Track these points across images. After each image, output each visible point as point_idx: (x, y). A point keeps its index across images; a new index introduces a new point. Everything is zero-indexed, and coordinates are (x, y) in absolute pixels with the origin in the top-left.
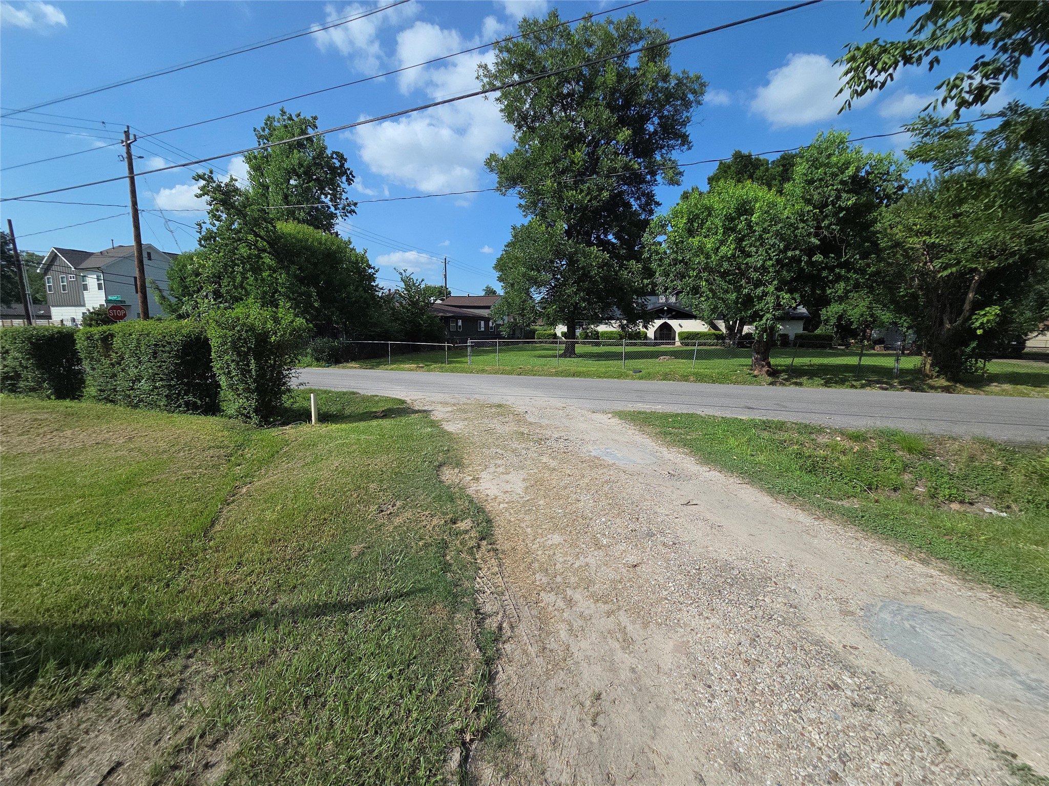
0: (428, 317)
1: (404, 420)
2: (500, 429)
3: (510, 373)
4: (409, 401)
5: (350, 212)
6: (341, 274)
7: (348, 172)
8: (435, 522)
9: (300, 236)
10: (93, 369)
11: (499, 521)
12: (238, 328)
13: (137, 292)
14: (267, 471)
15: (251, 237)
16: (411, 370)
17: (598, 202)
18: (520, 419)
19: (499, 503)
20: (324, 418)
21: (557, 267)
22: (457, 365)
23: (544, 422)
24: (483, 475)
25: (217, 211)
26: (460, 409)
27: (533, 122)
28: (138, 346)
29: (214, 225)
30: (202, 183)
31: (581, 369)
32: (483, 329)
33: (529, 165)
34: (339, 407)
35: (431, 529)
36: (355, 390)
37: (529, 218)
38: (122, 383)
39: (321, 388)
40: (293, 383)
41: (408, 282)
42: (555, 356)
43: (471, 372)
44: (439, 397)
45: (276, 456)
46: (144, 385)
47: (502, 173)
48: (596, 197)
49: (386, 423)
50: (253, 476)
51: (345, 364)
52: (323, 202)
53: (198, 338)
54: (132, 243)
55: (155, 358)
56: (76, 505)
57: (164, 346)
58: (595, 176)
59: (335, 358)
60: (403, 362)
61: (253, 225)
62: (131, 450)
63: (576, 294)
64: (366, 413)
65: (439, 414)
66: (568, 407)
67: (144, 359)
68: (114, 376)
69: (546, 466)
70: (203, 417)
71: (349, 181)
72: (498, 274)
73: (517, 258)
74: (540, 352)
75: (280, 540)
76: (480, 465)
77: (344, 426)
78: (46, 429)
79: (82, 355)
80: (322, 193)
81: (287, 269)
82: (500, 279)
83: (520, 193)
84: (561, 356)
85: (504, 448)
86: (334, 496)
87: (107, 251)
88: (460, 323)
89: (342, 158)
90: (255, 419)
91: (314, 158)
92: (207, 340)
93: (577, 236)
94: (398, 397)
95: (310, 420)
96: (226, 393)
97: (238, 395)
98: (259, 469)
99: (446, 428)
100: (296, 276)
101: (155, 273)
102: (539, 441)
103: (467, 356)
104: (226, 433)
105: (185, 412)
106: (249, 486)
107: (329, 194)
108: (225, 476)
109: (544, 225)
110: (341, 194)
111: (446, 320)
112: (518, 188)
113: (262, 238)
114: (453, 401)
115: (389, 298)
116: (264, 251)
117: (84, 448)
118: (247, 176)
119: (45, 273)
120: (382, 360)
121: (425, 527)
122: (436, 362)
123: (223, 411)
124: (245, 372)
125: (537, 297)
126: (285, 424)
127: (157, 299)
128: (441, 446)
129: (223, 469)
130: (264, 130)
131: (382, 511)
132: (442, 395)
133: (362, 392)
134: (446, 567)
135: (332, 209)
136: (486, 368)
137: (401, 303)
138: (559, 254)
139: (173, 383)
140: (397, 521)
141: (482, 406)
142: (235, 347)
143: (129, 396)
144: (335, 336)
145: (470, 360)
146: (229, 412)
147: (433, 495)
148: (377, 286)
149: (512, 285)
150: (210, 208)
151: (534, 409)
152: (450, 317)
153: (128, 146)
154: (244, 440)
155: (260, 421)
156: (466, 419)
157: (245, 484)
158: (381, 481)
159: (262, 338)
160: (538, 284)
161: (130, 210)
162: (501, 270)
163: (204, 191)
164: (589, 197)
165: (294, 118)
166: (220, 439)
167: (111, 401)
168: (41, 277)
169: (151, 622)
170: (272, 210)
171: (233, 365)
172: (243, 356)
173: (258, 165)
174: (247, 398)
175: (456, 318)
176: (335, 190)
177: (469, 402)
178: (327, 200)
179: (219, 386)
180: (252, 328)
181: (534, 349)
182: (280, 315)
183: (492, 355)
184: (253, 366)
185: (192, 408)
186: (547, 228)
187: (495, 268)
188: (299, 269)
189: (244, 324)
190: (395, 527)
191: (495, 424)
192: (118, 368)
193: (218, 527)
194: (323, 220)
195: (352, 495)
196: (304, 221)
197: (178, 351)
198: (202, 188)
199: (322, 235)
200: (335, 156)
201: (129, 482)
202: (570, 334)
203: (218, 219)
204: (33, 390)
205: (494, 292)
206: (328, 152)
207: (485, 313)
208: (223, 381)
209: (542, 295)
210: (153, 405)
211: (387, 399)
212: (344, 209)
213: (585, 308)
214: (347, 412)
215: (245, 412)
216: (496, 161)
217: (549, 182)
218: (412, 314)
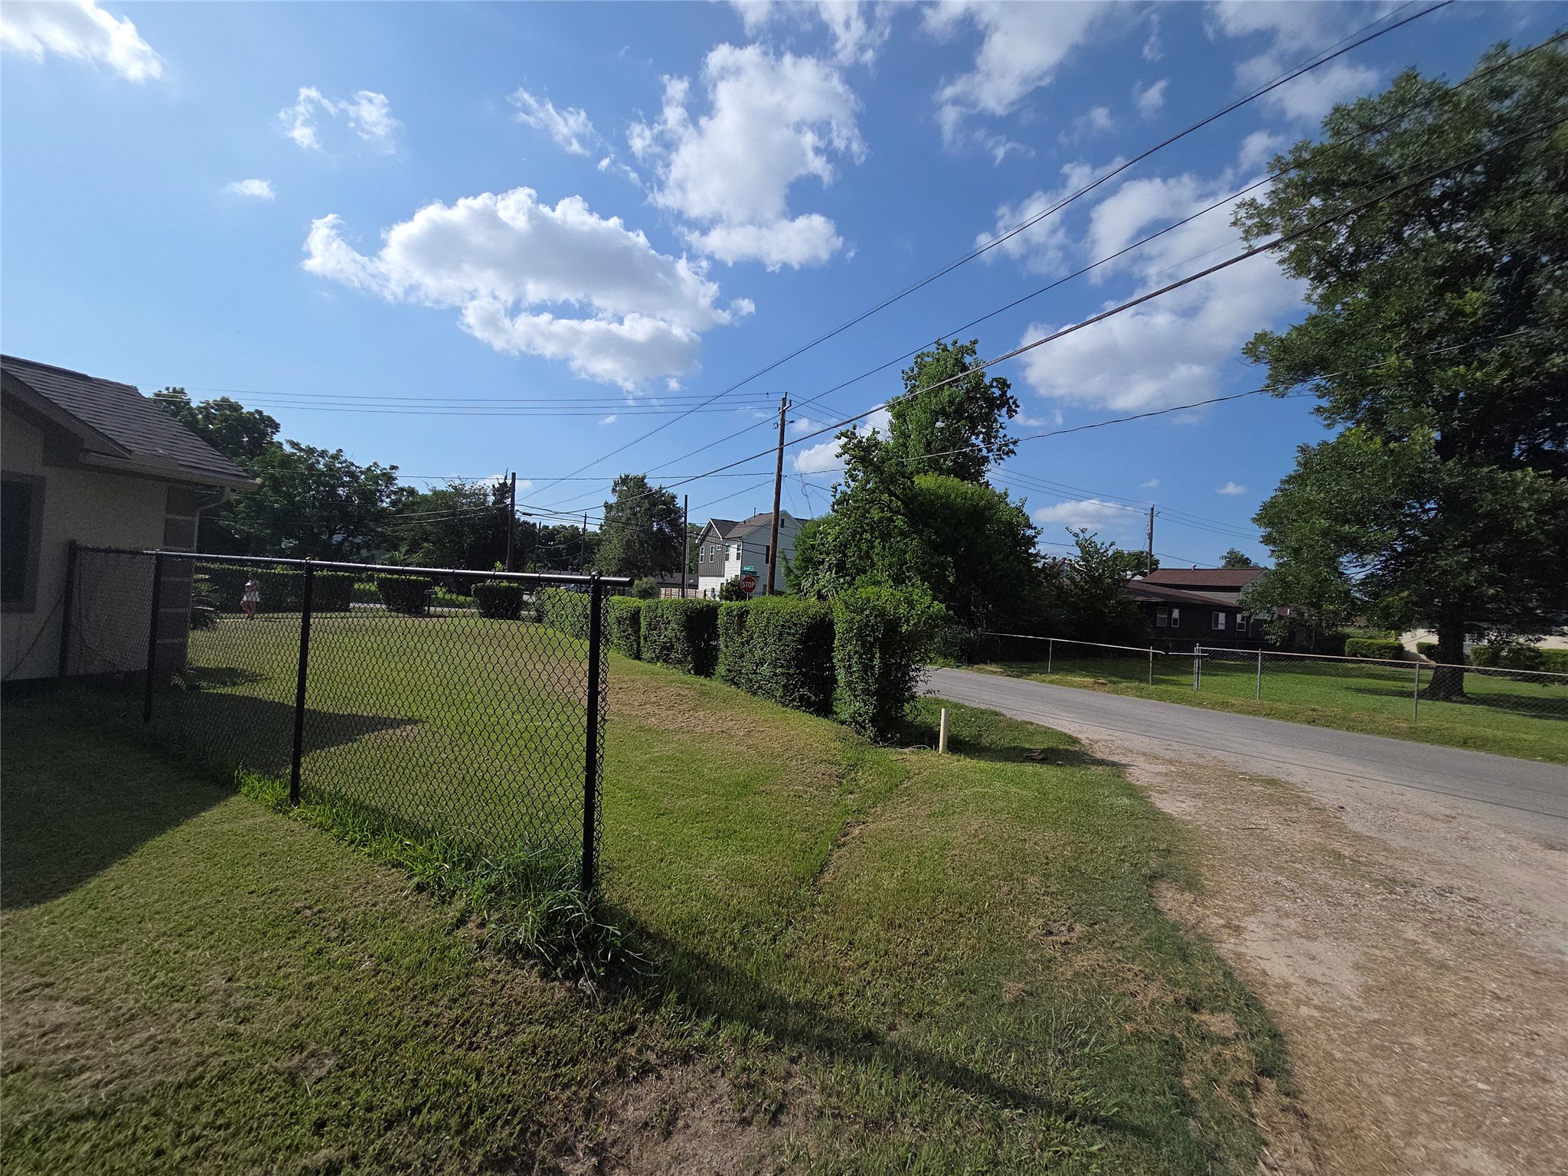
0: (1117, 602)
1: (1078, 773)
2: (1279, 832)
3: (1289, 716)
4: (1085, 741)
5: (1007, 454)
6: (989, 537)
7: (1011, 401)
8: (1154, 992)
9: (941, 491)
10: (727, 647)
11: (1300, 1043)
12: (868, 612)
13: (767, 562)
14: (884, 811)
15: (885, 497)
16: (1085, 687)
17: (1534, 379)
18: (1326, 819)
19: (1298, 1003)
20: (956, 745)
21: (1411, 515)
22: (1171, 688)
23: (1397, 841)
24: (1250, 923)
25: (855, 470)
26: (1183, 774)
27: (1351, 263)
28: (767, 626)
29: (849, 486)
30: (844, 440)
31: (1488, 732)
32: (1221, 627)
33: (1337, 337)
34: (974, 731)
35: (1146, 1004)
36: (998, 709)
37: (1340, 428)
38: (747, 666)
39: (951, 699)
40: (920, 689)
41: (1088, 550)
42: (1410, 695)
43: (1200, 704)
44: (1139, 742)
45: (895, 791)
46: (765, 670)
47: (1278, 360)
48: (1528, 371)
49: (1048, 772)
50: (867, 814)
51: (981, 666)
52: (973, 445)
53: (822, 621)
54: (772, 510)
55: (780, 640)
56: (701, 802)
57: (790, 628)
58: (1522, 329)
59: (970, 655)
60: (1071, 671)
61: (887, 482)
62: (749, 747)
63: (1467, 568)
64: (1015, 748)
65: (1141, 773)
66: (1461, 818)
67: (770, 640)
68: (742, 656)
69: (1415, 951)
70: (814, 717)
71: (1011, 413)
72: (1262, 531)
73: (1309, 502)
74: (1362, 680)
75: (900, 926)
76: (1239, 899)
77: (982, 764)
78: (685, 706)
79: (721, 631)
80: (973, 433)
81: (920, 533)
82: (1267, 540)
83: (1318, 387)
84: (1422, 695)
85: (1295, 876)
86: (973, 879)
87: (749, 520)
88: (1176, 614)
89: (1004, 384)
90: (870, 732)
91: (968, 391)
92: (831, 624)
93: (1472, 451)
94: (1065, 731)
95: (937, 746)
96: (841, 692)
97: (856, 696)
98: (874, 805)
99: (1159, 804)
100: (930, 543)
101: (787, 541)
102: (1390, 883)
103: (1191, 673)
104: (838, 744)
105: (798, 708)
106: (862, 827)
107: (981, 432)
108: (835, 805)
109: (1378, 440)
110: (997, 431)
111: (1150, 608)
112: (1317, 380)
113: (897, 498)
114: (1169, 755)
115: (1054, 570)
116: (898, 512)
117: (711, 735)
118: (887, 427)
119: (701, 544)
120: (1036, 665)
121: (1134, 995)
122: (1129, 677)
123: (836, 713)
124: (867, 668)
125: (1356, 574)
126: (904, 744)
127: (783, 569)
128: (1154, 839)
129: (835, 792)
130: (912, 371)
131: (1051, 933)
132: (1147, 740)
133: (1009, 714)
134: (1185, 1105)
135: (984, 452)
136: (1232, 700)
137: (1072, 579)
138: (1419, 489)
139: (792, 671)
140: (1080, 962)
141: (1233, 776)
142: (860, 636)
143: (751, 681)
144: (972, 624)
145: (1196, 682)
146: (843, 717)
147: (1145, 934)
148: (1037, 555)
149: (1297, 552)
150: (848, 467)
151: (1361, 806)
152: (1157, 604)
153: (784, 412)
154: (858, 759)
155: (875, 735)
156: (1200, 795)
157: (858, 823)
158: (1047, 876)
159: (892, 626)
160: (1359, 548)
161: (775, 477)
162: (1271, 524)
163: (845, 449)
164: (1505, 374)
165: (950, 348)
166: (833, 752)
167: (735, 684)
168: (698, 546)
169: (757, 985)
170: (911, 463)
171: (855, 658)
172: (867, 649)
173: (900, 411)
174: (864, 701)
175: (1168, 605)
176: (990, 428)
177: (1201, 761)
178: (977, 441)
179: (836, 681)
180: (882, 613)
181: (1346, 674)
182: (915, 597)
183: (1245, 677)
184: (877, 662)
185: (805, 704)
186: (1385, 443)
187: (1258, 520)
188: (935, 533)
189: (874, 608)
190: (1076, 974)
191: (1264, 818)
192: (746, 648)
193: (827, 877)
194: (970, 468)
195: (1000, 887)
196: (949, 472)
197: (802, 634)
198: (844, 447)
199: (968, 486)
200: (995, 384)
201: (745, 788)
202: (1448, 651)
203: (854, 479)
204: (680, 662)
205: (1245, 562)
206: (987, 381)
207: (1231, 599)
208: (841, 676)
209: (1368, 570)
210: (769, 694)
211: (1048, 732)
212: (999, 450)
213: (1493, 599)
214: (985, 741)
215: (860, 719)
216: (1267, 344)
217: (1393, 360)
218: (1091, 597)
